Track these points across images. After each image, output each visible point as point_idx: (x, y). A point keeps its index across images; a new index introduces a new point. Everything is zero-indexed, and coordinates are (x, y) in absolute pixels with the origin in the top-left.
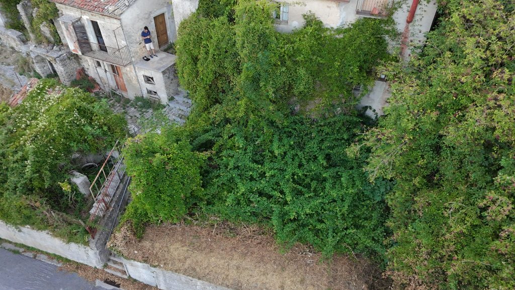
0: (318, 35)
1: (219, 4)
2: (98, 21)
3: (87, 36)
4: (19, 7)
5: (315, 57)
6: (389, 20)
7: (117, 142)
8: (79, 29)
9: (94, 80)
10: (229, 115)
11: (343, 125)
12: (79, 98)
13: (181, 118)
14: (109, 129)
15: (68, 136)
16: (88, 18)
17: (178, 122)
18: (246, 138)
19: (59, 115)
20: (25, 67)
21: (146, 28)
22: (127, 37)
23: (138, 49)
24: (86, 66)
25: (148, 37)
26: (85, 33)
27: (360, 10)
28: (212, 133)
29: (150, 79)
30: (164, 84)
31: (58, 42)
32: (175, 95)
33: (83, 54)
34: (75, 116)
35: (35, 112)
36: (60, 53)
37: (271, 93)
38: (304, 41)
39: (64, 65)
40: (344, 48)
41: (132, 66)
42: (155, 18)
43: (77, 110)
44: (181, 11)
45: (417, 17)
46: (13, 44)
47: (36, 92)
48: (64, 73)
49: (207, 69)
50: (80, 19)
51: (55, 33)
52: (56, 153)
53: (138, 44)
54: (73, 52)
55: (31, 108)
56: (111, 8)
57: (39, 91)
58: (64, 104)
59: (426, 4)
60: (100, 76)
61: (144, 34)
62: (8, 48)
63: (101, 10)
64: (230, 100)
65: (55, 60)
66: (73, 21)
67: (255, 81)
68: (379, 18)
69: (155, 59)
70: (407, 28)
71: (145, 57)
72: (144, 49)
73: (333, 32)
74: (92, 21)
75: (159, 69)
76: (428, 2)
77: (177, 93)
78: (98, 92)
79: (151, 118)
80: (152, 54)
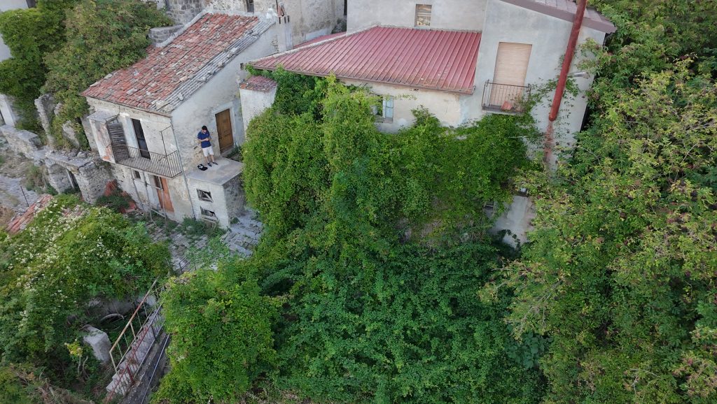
0: (433, 136)
1: (302, 97)
2: (141, 120)
3: (124, 139)
4: (38, 103)
5: (430, 165)
6: (526, 117)
7: (154, 283)
8: (115, 130)
9: (129, 197)
10: (314, 244)
11: (473, 255)
12: (106, 220)
13: (246, 248)
14: (145, 264)
15: (86, 275)
16: (128, 115)
17: (243, 253)
18: (337, 277)
19: (76, 245)
20: (36, 180)
21: (204, 128)
22: (179, 139)
23: (192, 155)
24: (119, 178)
25: (207, 139)
26: (122, 135)
27: (487, 105)
28: (289, 268)
29: (207, 195)
30: (225, 201)
31: (84, 145)
32: (239, 217)
33: (117, 162)
34: (98, 246)
35: (43, 241)
36: (86, 161)
37: (371, 213)
38: (415, 143)
39: (90, 177)
40: (469, 153)
41: (182, 178)
42: (217, 115)
43: (102, 237)
44: (252, 106)
45: (562, 114)
46: (24, 150)
47: (48, 213)
48: (88, 188)
49: (284, 180)
50: (116, 117)
51: (82, 135)
52: (65, 299)
53: (192, 149)
54: (104, 160)
55: (38, 235)
56: (159, 104)
57: (51, 212)
58: (85, 229)
59: (573, 97)
60: (138, 190)
61: (201, 136)
62: (16, 154)
63: (146, 105)
64: (316, 223)
65: (78, 170)
66: (107, 120)
67: (350, 197)
68: (513, 114)
69: (215, 167)
70: (550, 127)
71: (201, 165)
72: (200, 155)
73: (453, 133)
74: (133, 120)
75: (217, 181)
76: (575, 95)
77: (243, 214)
78: (134, 212)
79: (204, 248)
80: (211, 161)
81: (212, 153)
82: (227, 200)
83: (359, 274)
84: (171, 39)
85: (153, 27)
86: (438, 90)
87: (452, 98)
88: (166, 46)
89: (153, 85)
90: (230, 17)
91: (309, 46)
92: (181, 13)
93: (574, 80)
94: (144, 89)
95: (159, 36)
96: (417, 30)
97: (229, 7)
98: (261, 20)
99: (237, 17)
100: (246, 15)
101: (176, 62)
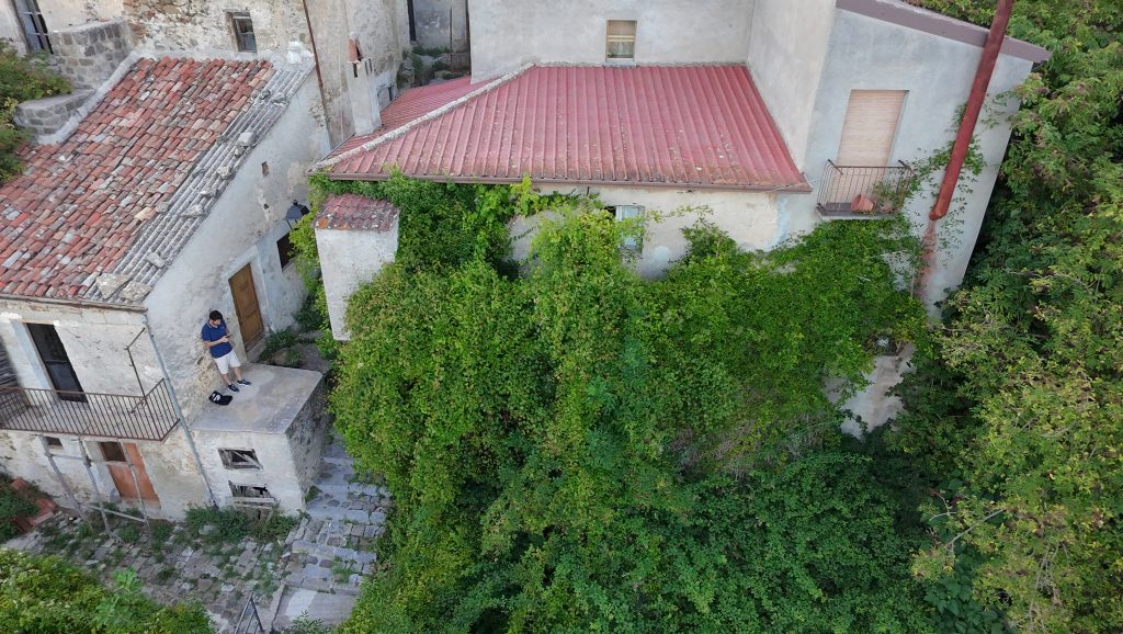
0: (736, 274)
2: (56, 324)
3: (11, 371)
5: (740, 331)
6: (896, 219)
9: (32, 489)
13: (358, 548)
16: (16, 316)
17: (353, 562)
21: (215, 315)
22: (165, 352)
23: (195, 377)
25: (224, 339)
26: (6, 362)
27: (826, 205)
29: (246, 457)
30: (291, 462)
32: (320, 483)
37: (654, 444)
38: (710, 294)
41: (181, 435)
44: (346, 262)
45: (955, 206)
53: (194, 366)
56: (107, 283)
59: (972, 176)
60: (62, 471)
61: (209, 333)
63: (69, 291)
68: (877, 218)
70: (931, 230)
71: (216, 393)
72: (210, 374)
73: (764, 262)
74: (32, 326)
75: (272, 426)
76: (977, 172)
77: (325, 474)
78: (51, 520)
79: (258, 570)
80: (234, 381)
81: (236, 363)
82: (295, 458)
83: (640, 564)
84: (72, 123)
85: (20, 98)
86: (744, 189)
87: (761, 200)
88: (67, 141)
89: (69, 237)
90: (200, 64)
91: (426, 117)
92: (86, 63)
93: (976, 147)
94: (47, 250)
95: (43, 120)
96: (614, 69)
97: (194, 43)
98: (277, 66)
99: (219, 65)
100: (239, 58)
101: (107, 176)
